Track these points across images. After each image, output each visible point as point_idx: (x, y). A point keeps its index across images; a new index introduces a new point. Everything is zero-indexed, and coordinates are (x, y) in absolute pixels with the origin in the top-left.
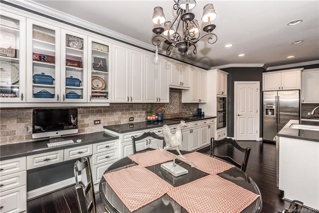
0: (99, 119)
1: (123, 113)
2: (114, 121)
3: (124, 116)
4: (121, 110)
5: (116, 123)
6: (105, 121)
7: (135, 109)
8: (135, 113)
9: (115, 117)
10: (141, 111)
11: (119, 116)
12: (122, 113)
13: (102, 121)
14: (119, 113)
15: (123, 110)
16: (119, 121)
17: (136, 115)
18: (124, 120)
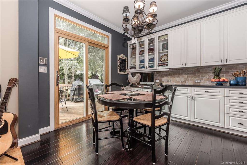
0: (170, 79)
1: (189, 76)
2: (180, 81)
3: (190, 78)
4: (187, 74)
5: (182, 83)
6: (174, 81)
7: (202, 73)
8: (202, 76)
9: (181, 79)
10: (210, 74)
11: (185, 78)
12: (187, 76)
13: (172, 81)
14: (185, 76)
15: (188, 74)
16: (185, 82)
17: (203, 78)
18: (190, 81)
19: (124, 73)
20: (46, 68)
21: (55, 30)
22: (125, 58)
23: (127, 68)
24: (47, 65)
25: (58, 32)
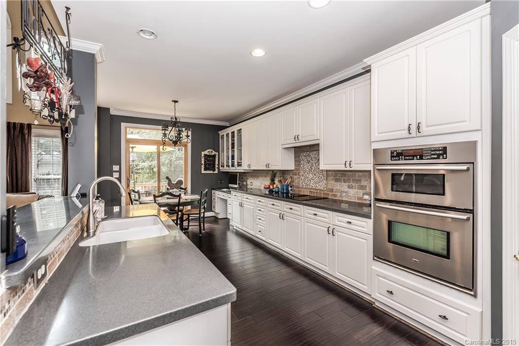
19: (212, 172)
20: (118, 173)
21: (126, 140)
22: (213, 154)
23: (217, 166)
24: (120, 171)
25: (129, 141)
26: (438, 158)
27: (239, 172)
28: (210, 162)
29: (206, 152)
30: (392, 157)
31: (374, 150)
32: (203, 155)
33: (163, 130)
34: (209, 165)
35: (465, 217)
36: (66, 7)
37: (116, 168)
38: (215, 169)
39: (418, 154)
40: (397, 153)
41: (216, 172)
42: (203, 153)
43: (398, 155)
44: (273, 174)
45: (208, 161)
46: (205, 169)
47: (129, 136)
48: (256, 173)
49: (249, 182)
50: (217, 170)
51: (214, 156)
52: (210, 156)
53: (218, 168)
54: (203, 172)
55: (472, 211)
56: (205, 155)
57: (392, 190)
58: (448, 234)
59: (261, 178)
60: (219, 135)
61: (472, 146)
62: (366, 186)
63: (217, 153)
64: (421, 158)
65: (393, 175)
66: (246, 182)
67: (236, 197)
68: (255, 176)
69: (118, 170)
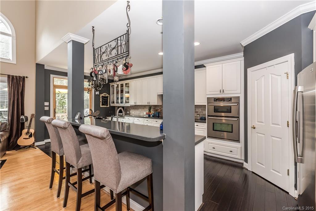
19: (106, 106)
20: (48, 107)
21: (53, 86)
22: (107, 96)
23: (109, 103)
24: (49, 106)
25: (56, 87)
26: (229, 101)
27: (125, 106)
28: (105, 101)
29: (103, 95)
30: (214, 100)
31: (207, 98)
32: (101, 97)
33: (88, 82)
34: (105, 102)
35: (237, 119)
36: (93, 27)
37: (46, 104)
38: (108, 105)
39: (223, 99)
40: (216, 99)
41: (108, 106)
42: (101, 95)
43: (217, 100)
44: (150, 107)
45: (104, 100)
46: (102, 105)
47: (55, 83)
48: (136, 107)
49: (131, 112)
50: (109, 105)
51: (107, 97)
52: (105, 97)
53: (110, 104)
54: (101, 106)
55: (239, 117)
56: (102, 96)
57: (215, 112)
58: (232, 125)
59: (140, 110)
60: (110, 85)
61: (238, 98)
62: (198, 112)
63: (109, 96)
64: (224, 101)
65: (214, 107)
66: (129, 112)
67: (129, 120)
68: (136, 108)
69: (48, 105)
